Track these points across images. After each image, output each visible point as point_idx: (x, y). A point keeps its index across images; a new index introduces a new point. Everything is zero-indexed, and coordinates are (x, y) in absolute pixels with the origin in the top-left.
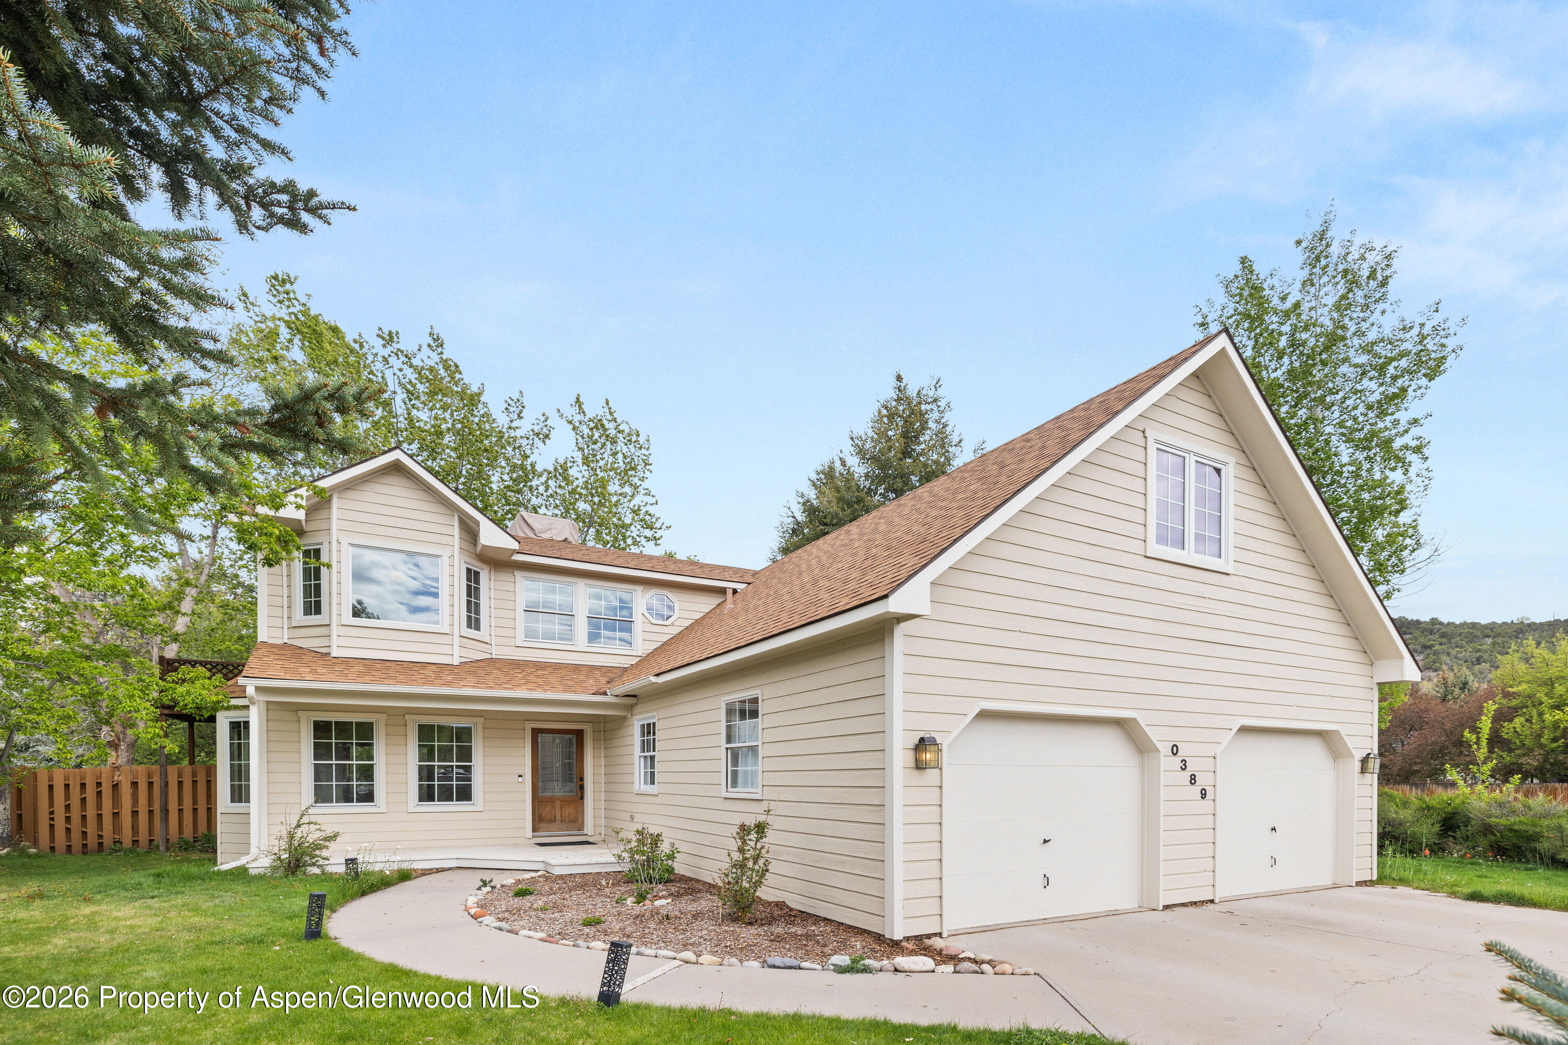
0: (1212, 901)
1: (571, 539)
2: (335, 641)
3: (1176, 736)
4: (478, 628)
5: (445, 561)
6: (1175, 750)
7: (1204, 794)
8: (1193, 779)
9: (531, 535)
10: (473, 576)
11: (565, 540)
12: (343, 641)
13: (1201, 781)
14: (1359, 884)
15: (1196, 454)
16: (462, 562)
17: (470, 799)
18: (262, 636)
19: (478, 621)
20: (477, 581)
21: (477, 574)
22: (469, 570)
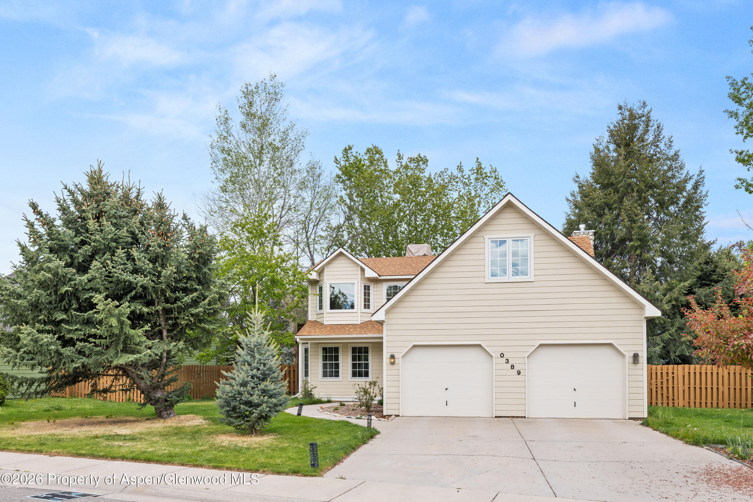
0: (525, 417)
1: (427, 254)
2: (325, 319)
3: (502, 350)
4: (369, 308)
5: (356, 285)
6: (502, 355)
7: (519, 373)
8: (512, 367)
9: (411, 255)
10: (367, 288)
11: (425, 255)
12: (327, 319)
13: (517, 367)
14: (630, 419)
15: (511, 238)
16: (362, 284)
17: (368, 377)
18: (310, 318)
19: (369, 305)
20: (369, 290)
21: (369, 287)
22: (365, 286)
